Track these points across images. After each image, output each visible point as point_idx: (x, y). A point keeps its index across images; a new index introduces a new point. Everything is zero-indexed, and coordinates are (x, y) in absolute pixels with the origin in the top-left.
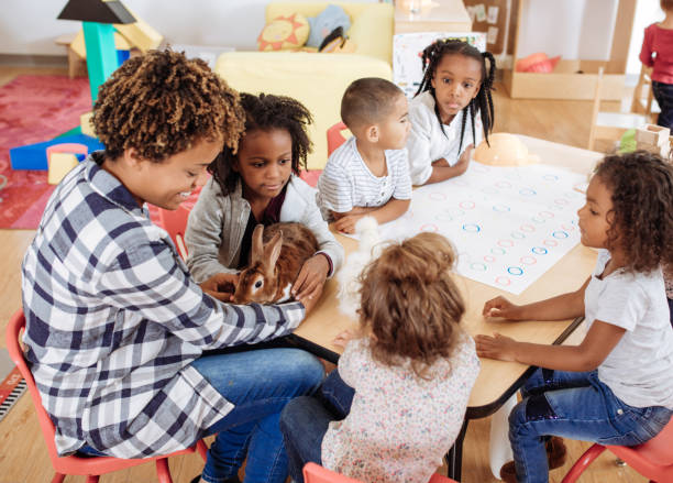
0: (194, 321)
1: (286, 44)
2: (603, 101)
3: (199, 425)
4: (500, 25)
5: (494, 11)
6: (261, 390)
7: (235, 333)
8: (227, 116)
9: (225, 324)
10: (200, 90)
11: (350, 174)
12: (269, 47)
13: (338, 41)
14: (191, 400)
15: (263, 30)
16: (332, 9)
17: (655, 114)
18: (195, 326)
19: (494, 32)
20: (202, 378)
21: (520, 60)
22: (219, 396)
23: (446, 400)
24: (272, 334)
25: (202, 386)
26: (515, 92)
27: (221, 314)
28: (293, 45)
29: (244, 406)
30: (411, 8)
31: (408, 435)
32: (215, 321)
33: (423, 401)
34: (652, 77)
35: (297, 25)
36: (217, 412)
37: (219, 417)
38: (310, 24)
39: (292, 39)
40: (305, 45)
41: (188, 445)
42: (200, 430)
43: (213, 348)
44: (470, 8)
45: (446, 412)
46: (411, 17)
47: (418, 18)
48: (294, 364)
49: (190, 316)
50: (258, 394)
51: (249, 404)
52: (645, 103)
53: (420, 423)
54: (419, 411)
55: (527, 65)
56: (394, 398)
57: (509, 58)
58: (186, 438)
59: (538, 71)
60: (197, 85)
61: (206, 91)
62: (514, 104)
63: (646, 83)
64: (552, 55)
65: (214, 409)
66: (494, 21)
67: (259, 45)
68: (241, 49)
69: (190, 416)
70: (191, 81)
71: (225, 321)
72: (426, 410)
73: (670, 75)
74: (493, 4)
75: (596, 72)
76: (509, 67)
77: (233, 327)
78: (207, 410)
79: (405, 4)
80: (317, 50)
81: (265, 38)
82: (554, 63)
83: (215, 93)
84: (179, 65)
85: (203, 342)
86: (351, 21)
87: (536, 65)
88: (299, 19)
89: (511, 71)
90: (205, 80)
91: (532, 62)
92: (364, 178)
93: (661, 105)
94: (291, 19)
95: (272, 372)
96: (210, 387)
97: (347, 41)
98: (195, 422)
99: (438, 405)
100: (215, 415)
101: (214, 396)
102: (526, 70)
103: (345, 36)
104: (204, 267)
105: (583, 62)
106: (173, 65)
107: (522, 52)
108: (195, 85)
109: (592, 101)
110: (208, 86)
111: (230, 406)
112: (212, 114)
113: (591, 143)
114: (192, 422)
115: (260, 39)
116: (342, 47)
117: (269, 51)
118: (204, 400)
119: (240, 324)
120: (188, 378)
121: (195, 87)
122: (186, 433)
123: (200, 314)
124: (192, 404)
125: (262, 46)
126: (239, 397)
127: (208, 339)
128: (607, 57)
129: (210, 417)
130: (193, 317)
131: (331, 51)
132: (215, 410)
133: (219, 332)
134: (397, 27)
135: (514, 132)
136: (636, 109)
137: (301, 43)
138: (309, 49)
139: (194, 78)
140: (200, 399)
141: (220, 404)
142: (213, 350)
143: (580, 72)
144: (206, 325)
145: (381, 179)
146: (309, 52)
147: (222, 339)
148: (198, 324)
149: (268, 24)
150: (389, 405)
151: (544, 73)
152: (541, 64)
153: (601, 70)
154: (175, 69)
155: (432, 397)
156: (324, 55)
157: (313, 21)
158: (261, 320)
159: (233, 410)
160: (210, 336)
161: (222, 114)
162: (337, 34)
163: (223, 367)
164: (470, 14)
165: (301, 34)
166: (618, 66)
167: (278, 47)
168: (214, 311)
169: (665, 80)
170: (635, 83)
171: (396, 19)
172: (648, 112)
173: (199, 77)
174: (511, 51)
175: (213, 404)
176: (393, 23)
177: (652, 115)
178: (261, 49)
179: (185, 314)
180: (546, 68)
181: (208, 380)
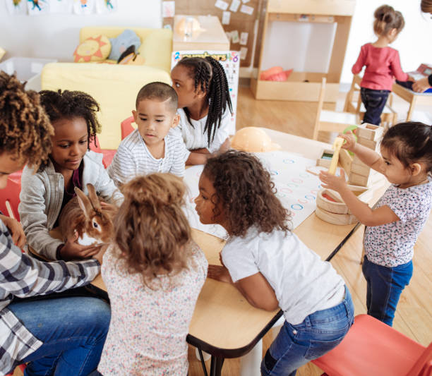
0: (15, 276)
1: (94, 58)
2: (325, 103)
3: (15, 358)
4: (249, 46)
5: (245, 36)
6: (64, 330)
7: (47, 285)
8: (32, 145)
9: (40, 278)
10: (19, 117)
11: (135, 156)
12: (82, 59)
13: (131, 56)
14: (8, 338)
15: (78, 47)
16: (128, 33)
17: (362, 113)
18: (16, 280)
19: (244, 50)
20: (17, 320)
21: (263, 72)
22: (31, 335)
23: (170, 308)
24: (75, 285)
25: (17, 327)
26: (259, 95)
27: (36, 271)
28: (99, 58)
29: (50, 343)
30: (186, 32)
31: (139, 330)
32: (32, 276)
33: (151, 306)
34: (361, 85)
35: (102, 44)
36: (29, 347)
37: (30, 351)
38: (111, 43)
39: (98, 54)
40: (108, 58)
41: (6, 372)
42: (16, 361)
43: (29, 296)
44: (228, 33)
45: (170, 316)
46: (185, 39)
47: (190, 40)
48: (90, 311)
49: (11, 272)
50: (62, 333)
51: (54, 342)
52: (355, 105)
53: (147, 322)
54: (148, 313)
55: (267, 75)
56: (130, 303)
57: (256, 69)
58: (5, 367)
59: (276, 80)
60: (18, 112)
61: (23, 119)
62: (258, 104)
63: (356, 90)
64: (286, 69)
65: (26, 345)
66: (244, 43)
67: (75, 57)
68: (61, 60)
69: (7, 351)
70: (15, 107)
71: (39, 276)
72: (153, 314)
73: (375, 83)
74: (244, 31)
75: (320, 81)
76: (255, 76)
77: (45, 280)
78: (21, 346)
79: (181, 29)
80: (116, 62)
81: (79, 53)
82: (288, 74)
83: (30, 124)
84: (12, 92)
85: (22, 291)
86: (141, 41)
87: (275, 75)
88: (104, 39)
89: (256, 80)
90: (26, 110)
91: (271, 73)
92: (146, 159)
93: (366, 107)
94: (98, 40)
95: (73, 317)
96: (23, 328)
97: (138, 56)
98: (11, 356)
99: (163, 311)
100: (27, 350)
101: (26, 335)
102: (267, 79)
103: (136, 52)
104: (35, 234)
105: (308, 74)
106: (8, 89)
107: (265, 65)
108: (17, 111)
109: (317, 103)
110: (27, 116)
111: (39, 344)
112: (20, 140)
113: (316, 134)
114: (9, 355)
115: (75, 53)
116: (134, 60)
117: (81, 62)
118: (18, 338)
119: (51, 277)
120: (6, 320)
121: (16, 113)
122: (4, 363)
123: (20, 270)
124: (9, 342)
125: (77, 59)
126: (47, 336)
127: (26, 290)
128: (326, 70)
129: (23, 352)
130: (14, 273)
131: (125, 63)
132: (28, 346)
133: (35, 284)
134: (174, 46)
135: (258, 126)
136: (348, 108)
137: (104, 57)
138: (111, 61)
139: (18, 106)
140: (16, 338)
141: (31, 342)
142: (28, 298)
143: (307, 81)
144: (24, 280)
145: (158, 160)
146: (110, 63)
147: (36, 290)
148: (19, 279)
149: (81, 43)
150: (126, 308)
151: (281, 81)
152: (278, 75)
153: (324, 80)
154: (6, 93)
155: (158, 305)
156: (121, 67)
157: (114, 41)
158: (67, 274)
159: (42, 346)
160: (28, 287)
161: (29, 141)
162: (131, 50)
163: (35, 312)
164: (228, 37)
165: (105, 50)
166: (334, 78)
167: (88, 60)
168: (31, 268)
169: (371, 86)
170: (347, 90)
171: (174, 40)
172: (357, 111)
173: (23, 106)
174: (257, 65)
175: (25, 341)
176: (172, 43)
177: (361, 113)
178: (76, 61)
179: (7, 271)
180: (282, 78)
181: (22, 322)
